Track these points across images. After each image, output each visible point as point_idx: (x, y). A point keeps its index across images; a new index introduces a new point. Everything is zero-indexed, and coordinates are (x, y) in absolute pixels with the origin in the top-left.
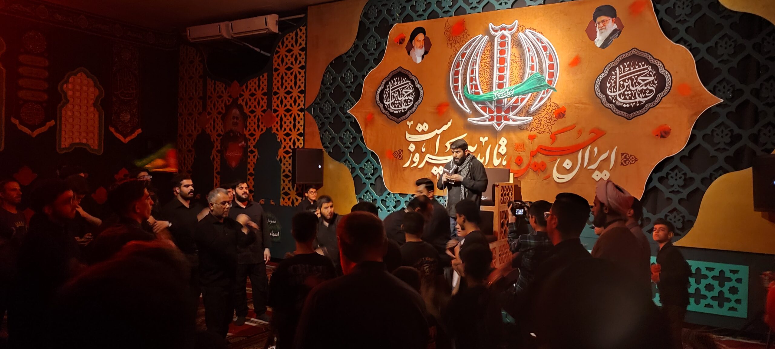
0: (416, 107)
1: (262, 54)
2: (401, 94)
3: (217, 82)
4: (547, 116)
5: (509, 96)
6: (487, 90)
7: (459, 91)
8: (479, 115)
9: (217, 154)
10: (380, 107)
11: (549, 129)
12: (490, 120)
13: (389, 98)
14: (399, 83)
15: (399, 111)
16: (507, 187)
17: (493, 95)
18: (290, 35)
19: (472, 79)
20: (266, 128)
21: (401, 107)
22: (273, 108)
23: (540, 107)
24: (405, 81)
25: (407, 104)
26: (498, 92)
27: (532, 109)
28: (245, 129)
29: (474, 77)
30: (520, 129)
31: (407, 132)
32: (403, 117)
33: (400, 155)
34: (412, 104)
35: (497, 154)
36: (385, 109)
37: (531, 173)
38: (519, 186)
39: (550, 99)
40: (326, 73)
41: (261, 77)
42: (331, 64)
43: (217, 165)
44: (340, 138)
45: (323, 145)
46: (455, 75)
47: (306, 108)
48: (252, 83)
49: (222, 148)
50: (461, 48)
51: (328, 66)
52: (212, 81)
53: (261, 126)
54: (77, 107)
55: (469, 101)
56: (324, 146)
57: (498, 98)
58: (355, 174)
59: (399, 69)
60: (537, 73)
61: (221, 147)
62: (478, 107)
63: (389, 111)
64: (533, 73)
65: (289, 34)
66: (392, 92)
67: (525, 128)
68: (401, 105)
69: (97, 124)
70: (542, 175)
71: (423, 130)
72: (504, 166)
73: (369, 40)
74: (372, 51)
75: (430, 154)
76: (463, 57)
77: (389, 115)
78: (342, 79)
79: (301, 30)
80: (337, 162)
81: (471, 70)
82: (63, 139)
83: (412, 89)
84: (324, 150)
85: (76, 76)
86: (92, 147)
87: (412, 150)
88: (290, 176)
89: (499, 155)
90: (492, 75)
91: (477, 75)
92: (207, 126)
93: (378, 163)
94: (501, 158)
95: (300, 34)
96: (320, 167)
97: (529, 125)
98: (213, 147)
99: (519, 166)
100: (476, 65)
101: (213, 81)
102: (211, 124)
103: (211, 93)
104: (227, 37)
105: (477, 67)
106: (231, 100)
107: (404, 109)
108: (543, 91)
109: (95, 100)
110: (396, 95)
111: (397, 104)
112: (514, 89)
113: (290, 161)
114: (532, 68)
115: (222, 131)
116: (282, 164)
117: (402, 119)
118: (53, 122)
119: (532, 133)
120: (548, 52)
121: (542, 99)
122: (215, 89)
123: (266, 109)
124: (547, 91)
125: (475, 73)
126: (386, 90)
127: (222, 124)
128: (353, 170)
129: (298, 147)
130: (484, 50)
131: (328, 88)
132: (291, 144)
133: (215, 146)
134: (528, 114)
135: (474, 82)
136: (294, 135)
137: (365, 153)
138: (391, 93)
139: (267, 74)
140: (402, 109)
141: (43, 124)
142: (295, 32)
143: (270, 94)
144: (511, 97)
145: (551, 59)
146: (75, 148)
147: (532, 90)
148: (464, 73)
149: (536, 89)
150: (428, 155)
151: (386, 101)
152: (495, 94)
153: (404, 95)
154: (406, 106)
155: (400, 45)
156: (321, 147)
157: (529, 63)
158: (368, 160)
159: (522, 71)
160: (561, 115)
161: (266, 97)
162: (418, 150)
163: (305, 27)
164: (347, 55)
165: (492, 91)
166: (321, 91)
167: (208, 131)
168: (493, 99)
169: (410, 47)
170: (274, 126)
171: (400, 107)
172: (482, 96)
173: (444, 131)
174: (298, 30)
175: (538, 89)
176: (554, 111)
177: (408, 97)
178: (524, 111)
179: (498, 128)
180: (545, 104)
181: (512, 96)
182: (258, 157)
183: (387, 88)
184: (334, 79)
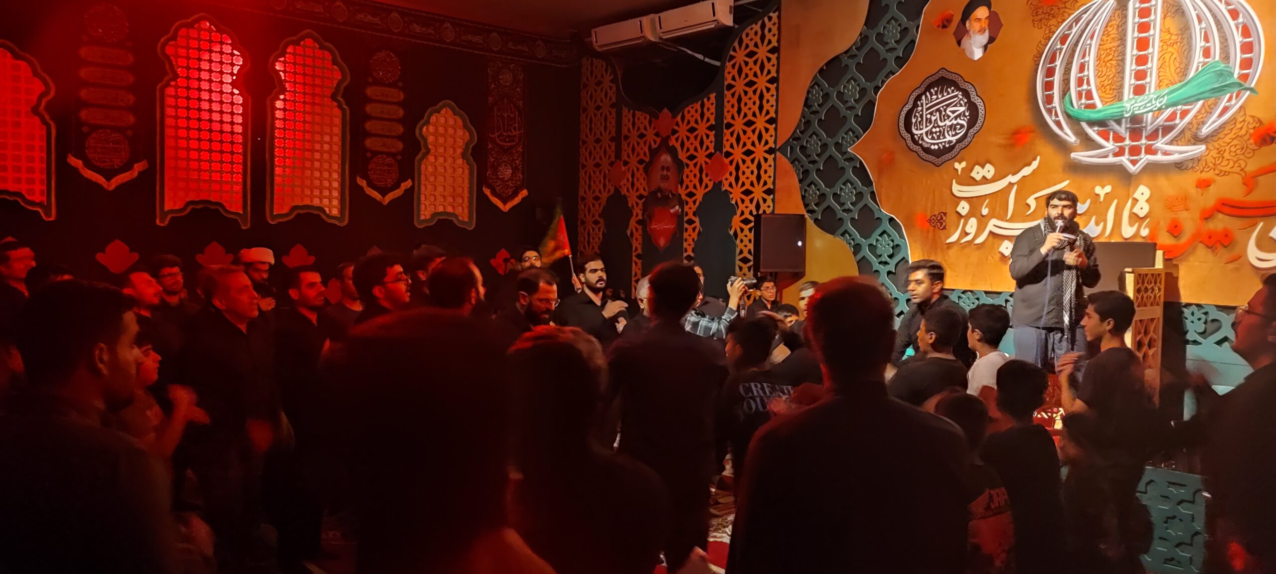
0: (972, 137)
1: (707, 63)
2: (944, 116)
3: (637, 112)
4: (1235, 142)
5: (1156, 109)
6: (1111, 99)
7: (1054, 105)
8: (1094, 145)
9: (637, 226)
10: (905, 139)
11: (1240, 166)
12: (1116, 155)
13: (923, 124)
14: (940, 96)
15: (940, 145)
16: (1150, 275)
17: (1122, 107)
18: (752, 29)
19: (1080, 82)
20: (712, 182)
21: (945, 137)
22: (724, 150)
23: (1222, 127)
24: (952, 92)
25: (956, 133)
26: (1133, 102)
27: (1205, 130)
28: (679, 186)
29: (1086, 78)
30: (1179, 168)
31: (954, 181)
32: (947, 155)
33: (942, 221)
34: (964, 131)
35: (1130, 217)
36: (915, 142)
37: (1202, 251)
38: (1175, 275)
39: (1242, 110)
40: (812, 87)
41: (705, 100)
42: (821, 71)
43: (637, 244)
44: (835, 194)
45: (805, 207)
46: (1047, 77)
47: (778, 147)
48: (692, 111)
49: (645, 216)
50: (1059, 27)
51: (816, 75)
52: (629, 111)
53: (706, 180)
54: (441, 160)
55: (1074, 121)
56: (807, 209)
57: (1133, 112)
58: (859, 256)
59: (941, 72)
60: (1217, 62)
61: (643, 215)
62: (1092, 133)
63: (921, 145)
64: (1206, 63)
65: (750, 27)
66: (928, 112)
67: (1190, 165)
68: (944, 135)
69: (466, 185)
70: (1224, 254)
71: (984, 177)
72: (1144, 238)
73: (888, 26)
74: (892, 44)
75: (998, 219)
76: (1063, 43)
77: (922, 152)
78: (840, 95)
79: (770, 19)
80: (828, 235)
81: (1079, 64)
82: (423, 207)
83: (965, 106)
84: (807, 216)
85: (439, 112)
86: (461, 218)
87: (964, 212)
88: (750, 261)
89: (1135, 218)
90: (1122, 71)
91: (1091, 72)
92: (622, 184)
93: (902, 236)
94: (1137, 225)
95: (768, 25)
96: (800, 244)
97: (1199, 161)
98: (632, 215)
99: (1175, 237)
100: (1089, 55)
101: (632, 111)
102: (628, 180)
103: (629, 130)
104: (653, 39)
105: (1091, 59)
106: (658, 140)
107: (950, 142)
108: (1228, 96)
109: (464, 147)
110: (935, 118)
111: (936, 132)
112: (1169, 94)
113: (751, 236)
114: (1207, 53)
115: (644, 190)
116: (738, 242)
117: (946, 159)
118: (408, 184)
119: (1205, 176)
120: (1241, 20)
121: (1225, 110)
122: (634, 124)
123: (713, 151)
124: (1237, 96)
125: (1088, 69)
126: (917, 110)
127: (644, 180)
128: (857, 248)
129: (764, 212)
130: (1106, 27)
131: (815, 113)
132: (752, 207)
133: (635, 214)
134: (1196, 140)
135: (1085, 87)
136: (758, 192)
137: (879, 218)
138: (926, 115)
139: (714, 94)
140: (945, 142)
141: (396, 186)
142: (760, 23)
143: (718, 127)
144: (1160, 109)
145: (1246, 32)
146: (439, 220)
147: (1206, 95)
148: (1066, 71)
149: (1214, 93)
150: (994, 221)
151: (917, 129)
152: (1128, 105)
153: (949, 117)
154: (953, 136)
155: (944, 29)
156: (803, 211)
157: (1199, 44)
158: (884, 232)
159: (1184, 60)
160: (1268, 139)
161: (714, 132)
162: (973, 212)
163: (777, 13)
164: (849, 54)
165: (1122, 100)
166: (804, 117)
167: (624, 191)
168: (1123, 115)
169: (961, 34)
170: (726, 179)
171: (942, 138)
172: (1100, 111)
173: (1024, 177)
174: (766, 19)
175: (1219, 92)
176: (1252, 131)
177: (956, 120)
178: (1188, 135)
179: (1132, 169)
180: (1233, 119)
181: (1164, 107)
182: (700, 230)
183: (918, 106)
184: (826, 96)
